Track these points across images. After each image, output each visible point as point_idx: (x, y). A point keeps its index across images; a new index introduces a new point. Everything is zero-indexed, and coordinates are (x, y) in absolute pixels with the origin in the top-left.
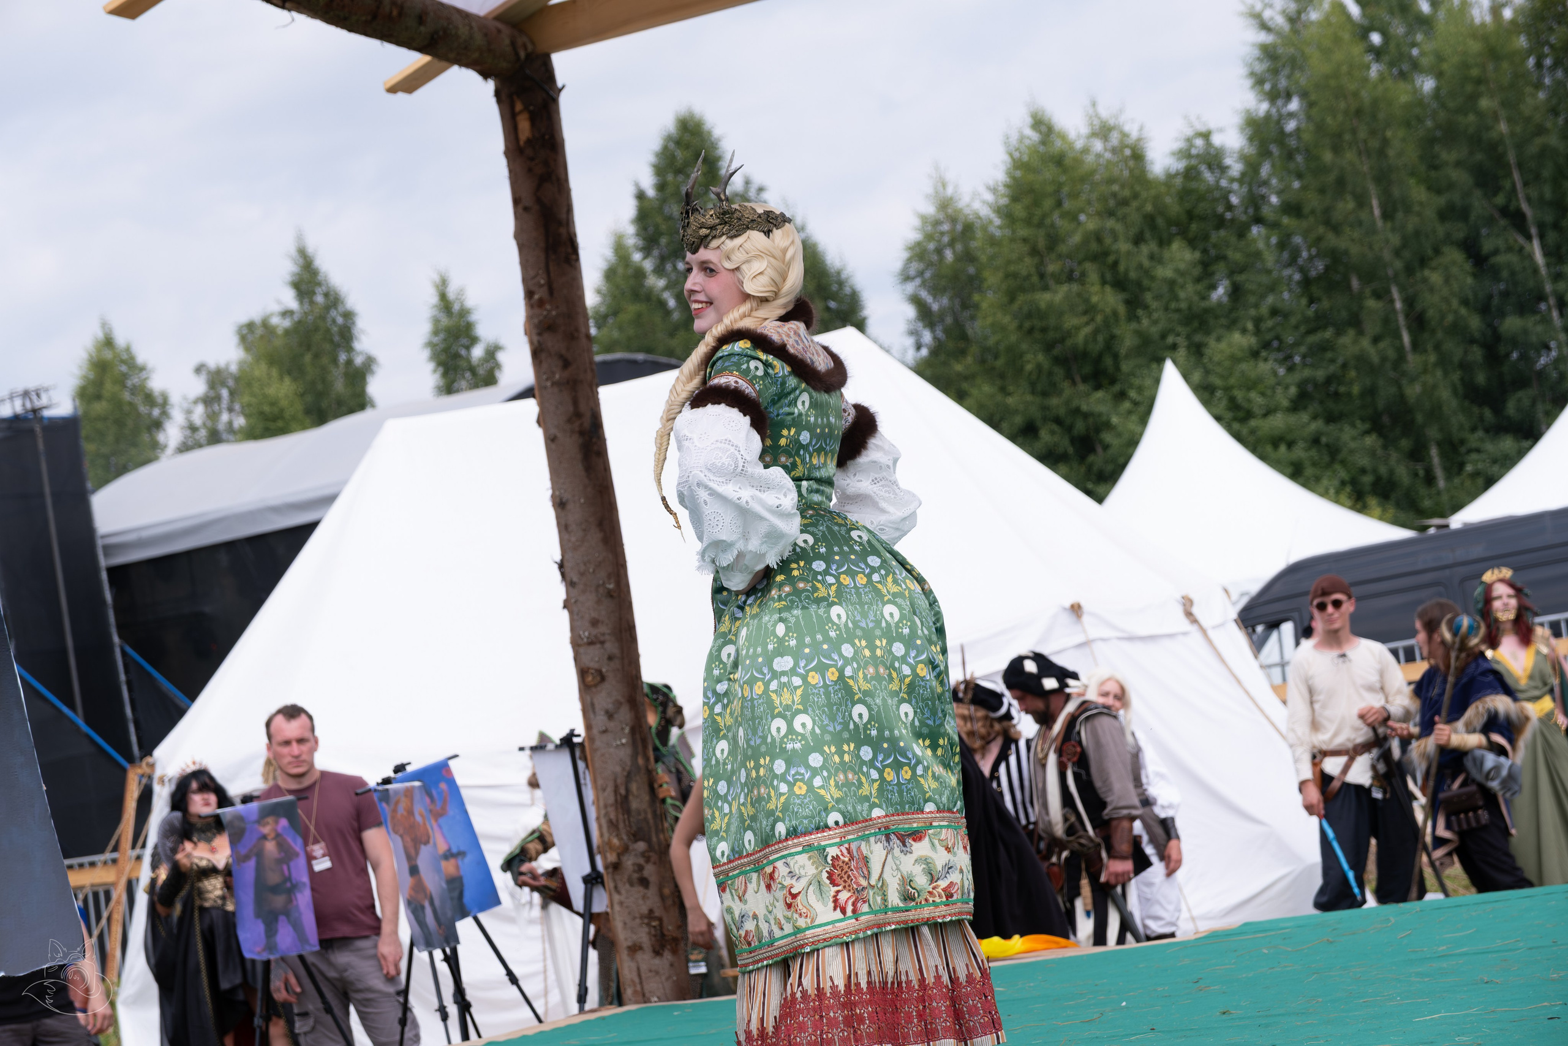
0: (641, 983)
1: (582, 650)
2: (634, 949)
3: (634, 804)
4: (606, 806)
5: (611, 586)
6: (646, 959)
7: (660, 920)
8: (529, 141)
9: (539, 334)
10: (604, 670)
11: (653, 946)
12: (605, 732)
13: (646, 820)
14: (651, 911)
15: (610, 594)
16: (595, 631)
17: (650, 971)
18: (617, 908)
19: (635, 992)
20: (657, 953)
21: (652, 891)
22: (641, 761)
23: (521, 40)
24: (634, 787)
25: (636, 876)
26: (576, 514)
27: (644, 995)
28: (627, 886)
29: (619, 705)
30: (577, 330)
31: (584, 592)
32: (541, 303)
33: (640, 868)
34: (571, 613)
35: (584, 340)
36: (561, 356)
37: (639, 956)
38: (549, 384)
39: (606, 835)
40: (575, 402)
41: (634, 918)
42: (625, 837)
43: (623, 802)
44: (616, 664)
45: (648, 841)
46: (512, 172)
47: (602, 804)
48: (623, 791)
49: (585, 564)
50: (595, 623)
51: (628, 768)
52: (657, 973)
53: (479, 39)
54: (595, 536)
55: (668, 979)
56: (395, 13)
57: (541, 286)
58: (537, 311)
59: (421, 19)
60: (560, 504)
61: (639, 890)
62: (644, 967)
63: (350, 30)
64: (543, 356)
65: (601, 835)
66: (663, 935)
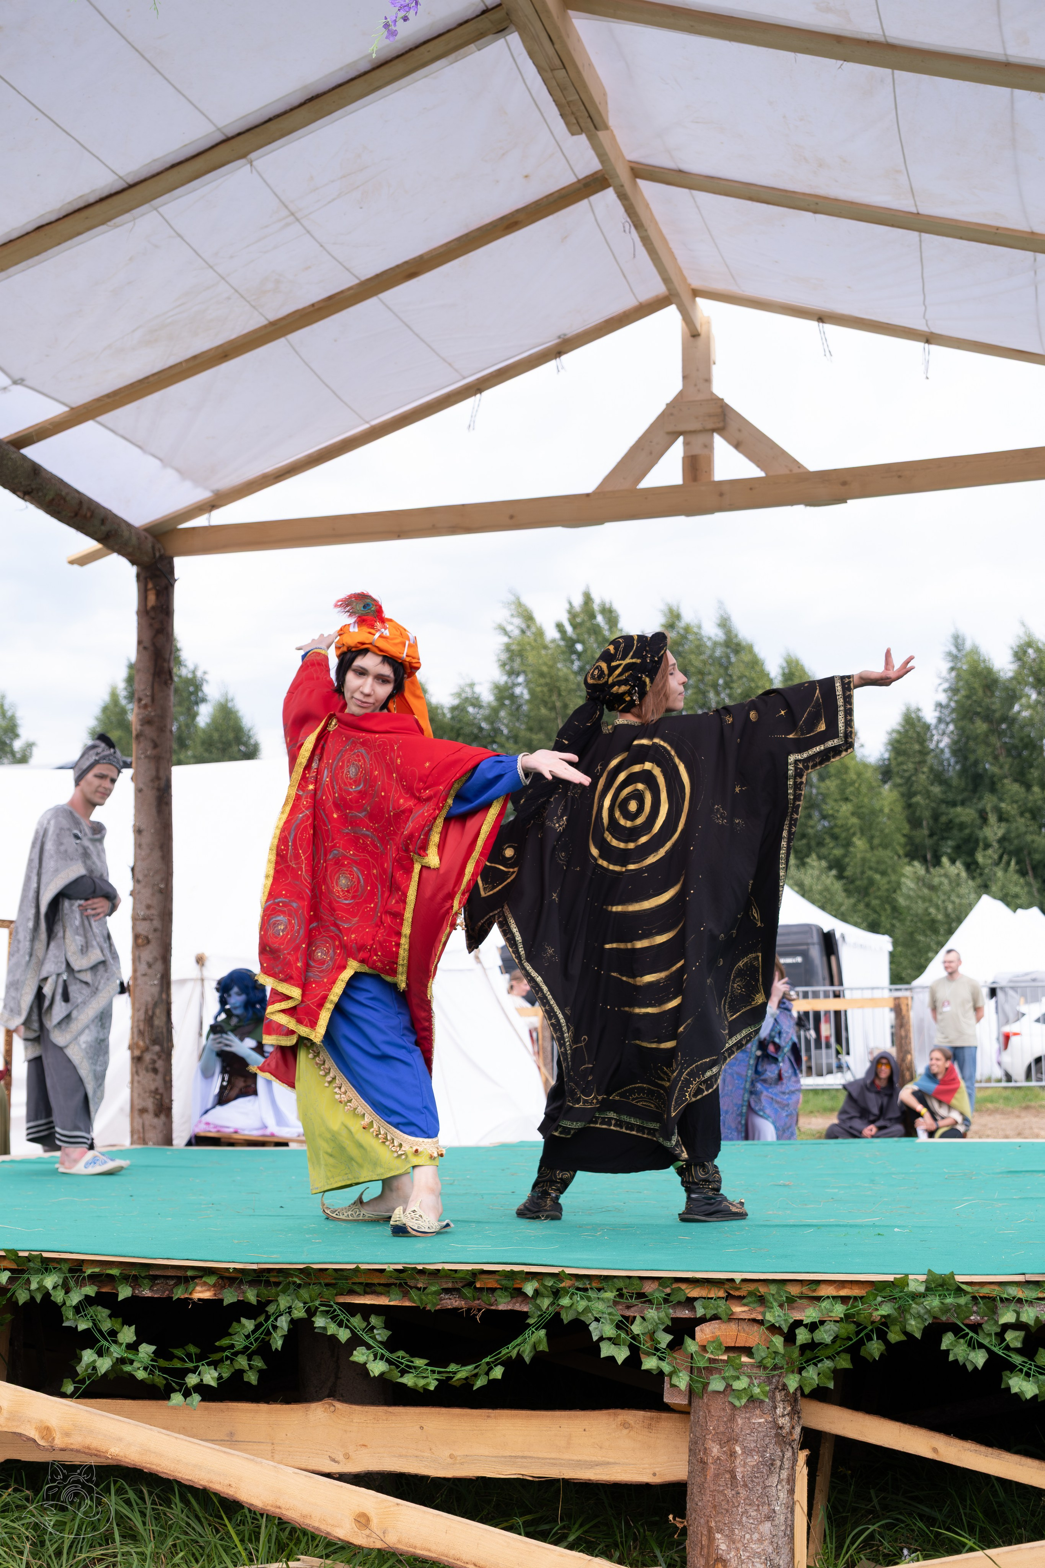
0: (144, 1132)
1: (138, 923)
2: (143, 1111)
3: (157, 1022)
4: (138, 1021)
5: (162, 886)
6: (149, 1118)
7: (162, 1095)
8: (153, 608)
9: (142, 725)
10: (150, 937)
11: (155, 1111)
12: (145, 975)
13: (162, 1033)
14: (157, 1089)
15: (161, 891)
16: (148, 912)
17: (150, 1125)
18: (136, 1084)
19: (139, 1138)
20: (157, 1115)
21: (159, 1077)
22: (164, 996)
23: (158, 546)
24: (158, 1011)
25: (150, 1066)
26: (147, 839)
27: (144, 1140)
28: (144, 1072)
29: (156, 959)
30: (165, 726)
31: (145, 887)
32: (145, 706)
33: (154, 1062)
34: (134, 899)
35: (168, 733)
36: (153, 741)
37: (145, 1116)
38: (143, 756)
39: (136, 1039)
40: (158, 770)
41: (145, 1092)
42: (147, 1041)
43: (149, 1020)
44: (158, 934)
45: (161, 1045)
46: (139, 624)
47: (136, 1019)
48: (150, 1013)
49: (148, 870)
50: (149, 907)
51: (156, 999)
52: (155, 1127)
53: (134, 541)
54: (157, 854)
55: (161, 1131)
56: (89, 514)
57: (147, 696)
58: (142, 711)
59: (103, 521)
60: (138, 831)
61: (151, 1075)
62: (147, 1123)
63: (61, 519)
64: (142, 739)
65: (133, 1038)
66: (162, 1105)
